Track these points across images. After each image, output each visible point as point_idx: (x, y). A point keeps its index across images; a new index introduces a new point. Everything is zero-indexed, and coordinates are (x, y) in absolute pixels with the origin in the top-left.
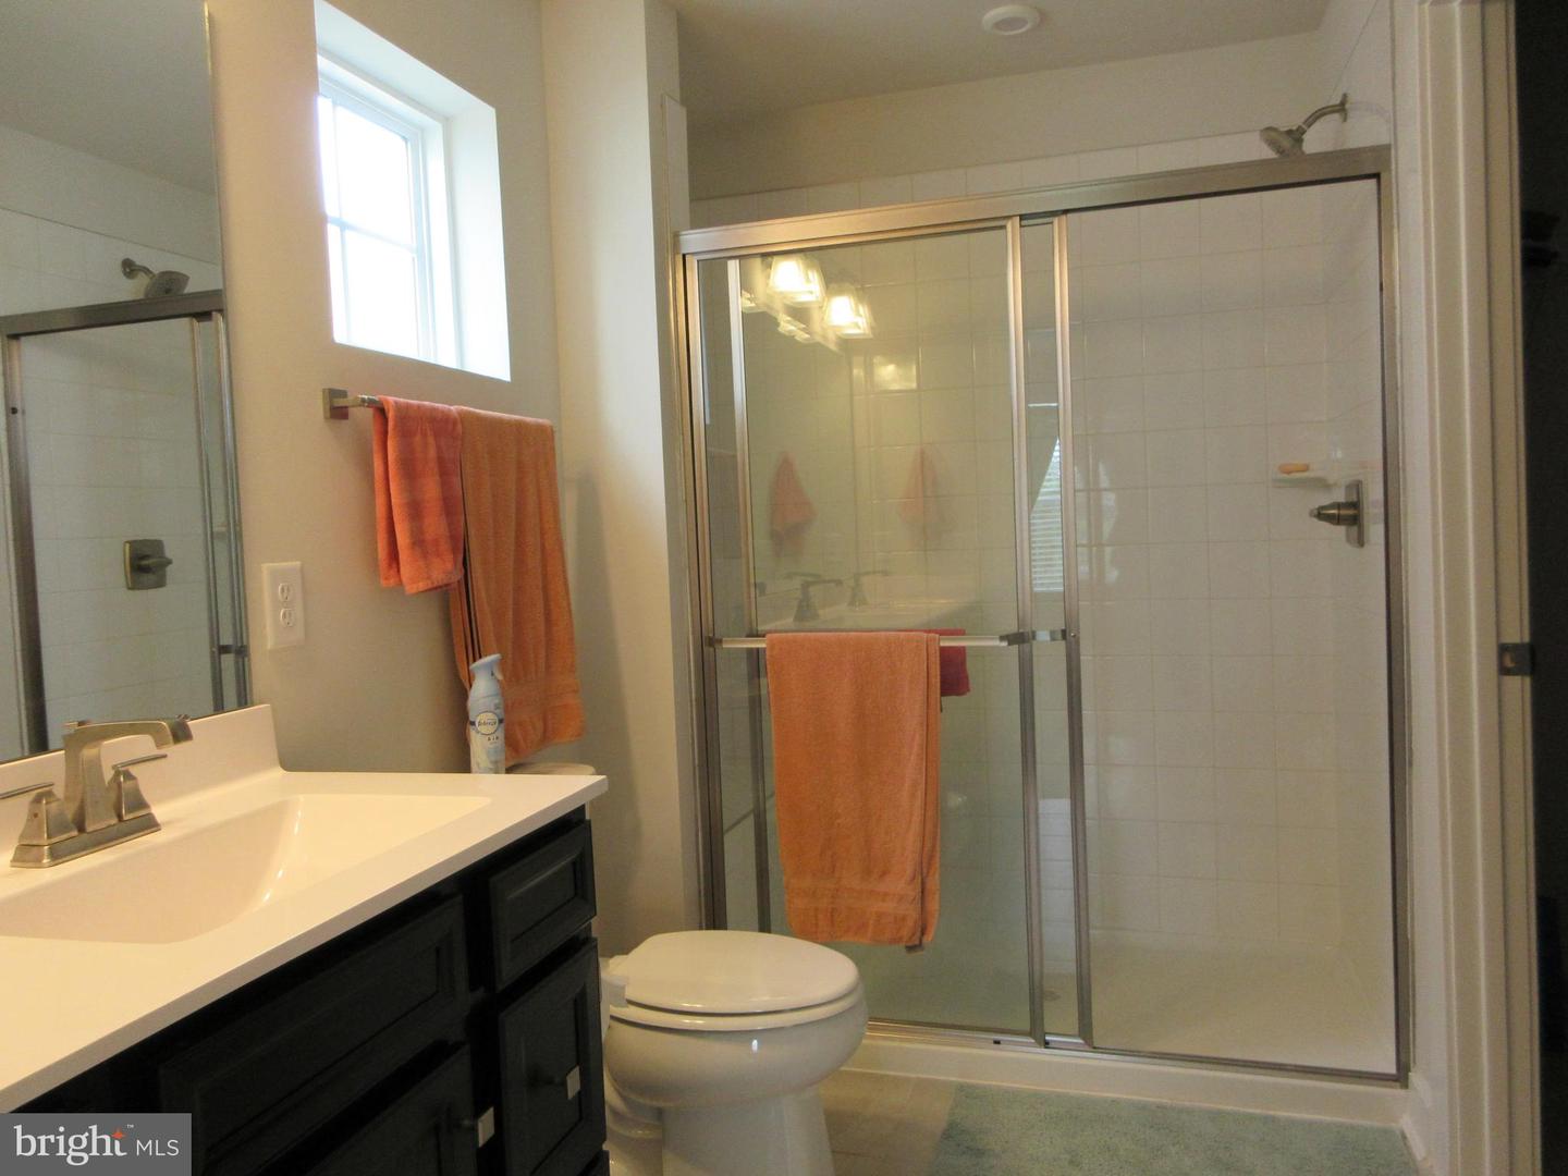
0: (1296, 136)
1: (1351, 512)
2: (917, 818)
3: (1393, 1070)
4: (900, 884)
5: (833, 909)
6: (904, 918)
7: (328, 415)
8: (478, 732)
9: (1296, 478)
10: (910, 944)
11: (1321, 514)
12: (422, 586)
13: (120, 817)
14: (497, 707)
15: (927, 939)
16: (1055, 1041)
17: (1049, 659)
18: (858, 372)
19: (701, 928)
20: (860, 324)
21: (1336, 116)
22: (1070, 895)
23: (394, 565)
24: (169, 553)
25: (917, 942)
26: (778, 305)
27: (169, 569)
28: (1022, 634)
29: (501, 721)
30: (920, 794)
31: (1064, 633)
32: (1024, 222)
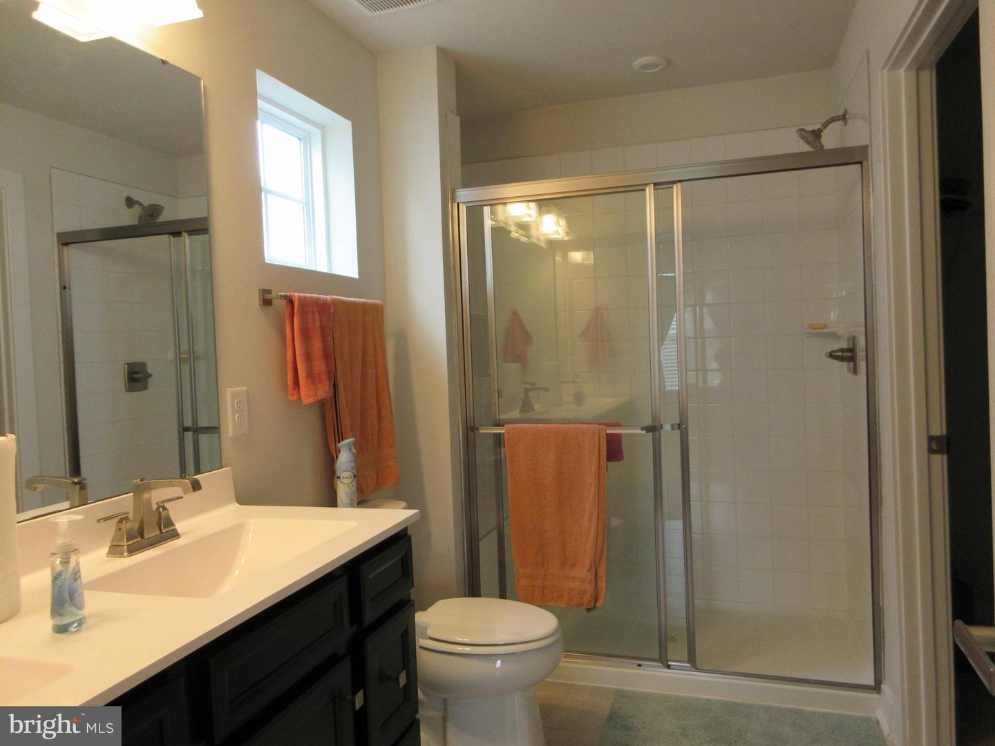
0: (817, 134)
1: (850, 354)
2: (592, 534)
3: (872, 683)
4: (582, 572)
5: (543, 586)
6: (585, 592)
7: (262, 303)
8: (342, 482)
9: (819, 331)
10: (588, 607)
11: (831, 355)
12: (312, 400)
13: (160, 530)
14: (353, 468)
15: (599, 604)
16: (673, 665)
17: (670, 439)
18: (558, 258)
19: (465, 596)
20: (560, 232)
21: (841, 123)
22: (683, 579)
23: (297, 388)
24: (150, 370)
25: (593, 606)
26: (511, 222)
27: (150, 380)
28: (655, 426)
29: (355, 476)
30: (594, 519)
31: (679, 425)
32: (656, 187)
